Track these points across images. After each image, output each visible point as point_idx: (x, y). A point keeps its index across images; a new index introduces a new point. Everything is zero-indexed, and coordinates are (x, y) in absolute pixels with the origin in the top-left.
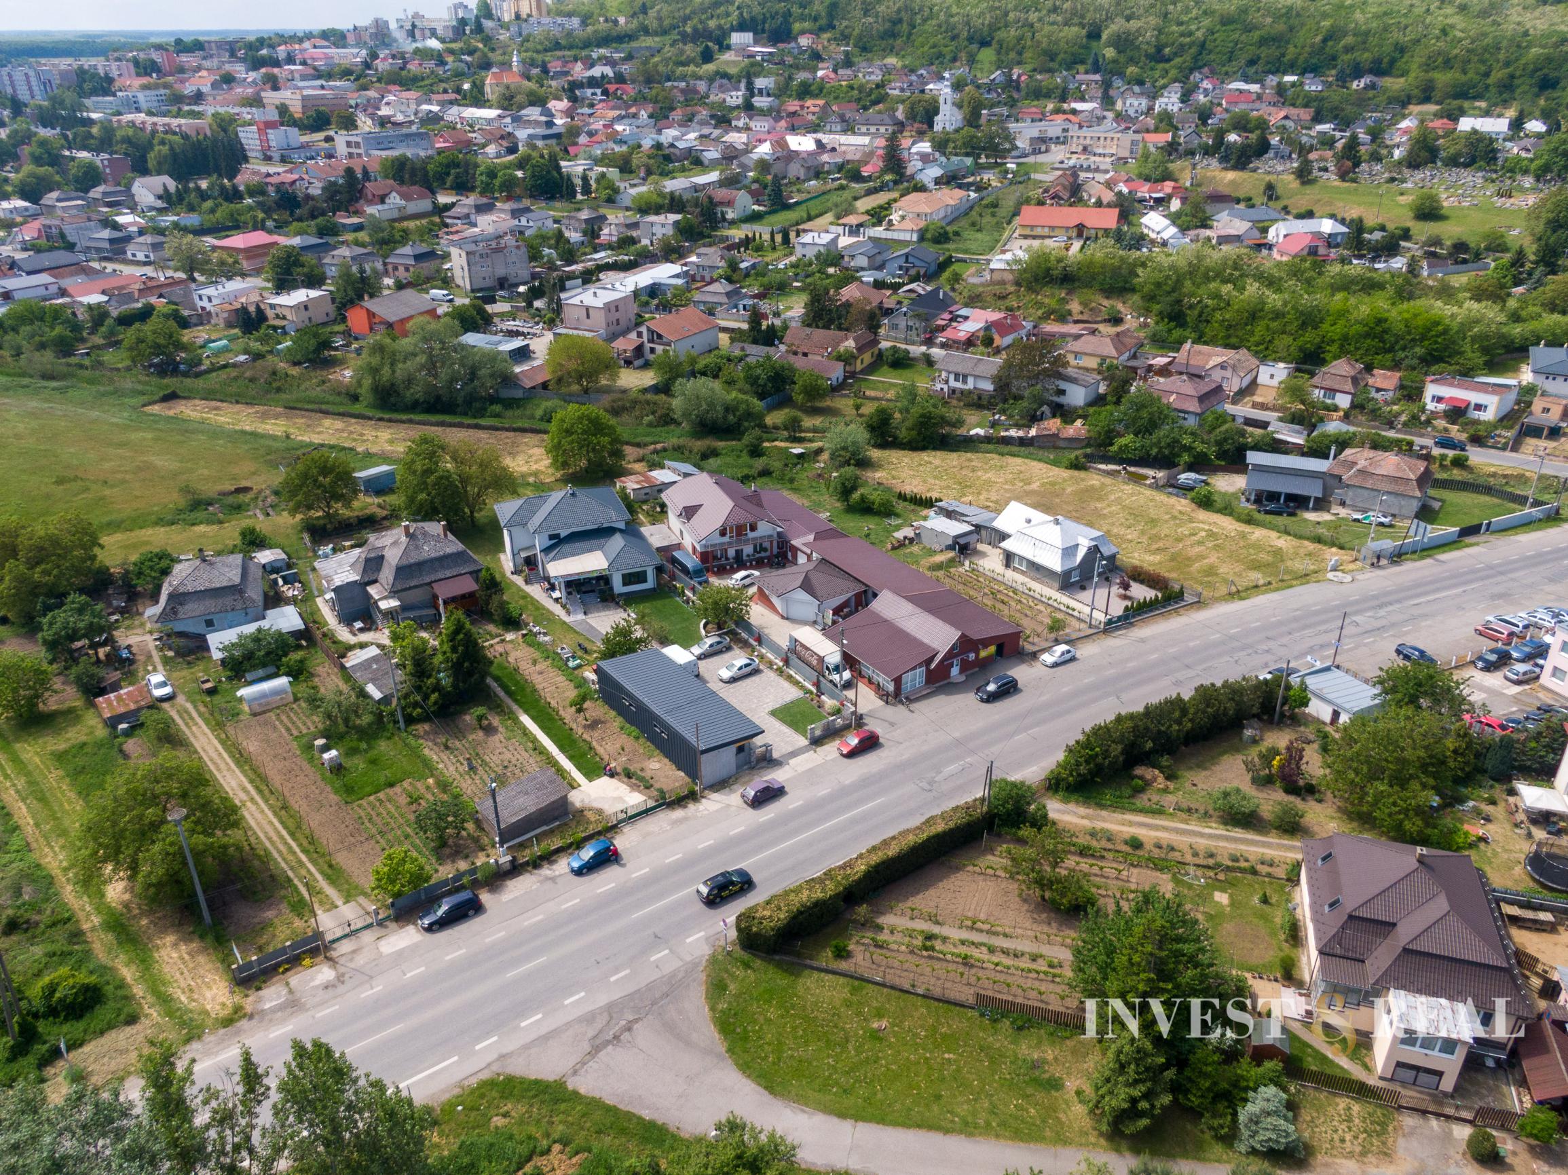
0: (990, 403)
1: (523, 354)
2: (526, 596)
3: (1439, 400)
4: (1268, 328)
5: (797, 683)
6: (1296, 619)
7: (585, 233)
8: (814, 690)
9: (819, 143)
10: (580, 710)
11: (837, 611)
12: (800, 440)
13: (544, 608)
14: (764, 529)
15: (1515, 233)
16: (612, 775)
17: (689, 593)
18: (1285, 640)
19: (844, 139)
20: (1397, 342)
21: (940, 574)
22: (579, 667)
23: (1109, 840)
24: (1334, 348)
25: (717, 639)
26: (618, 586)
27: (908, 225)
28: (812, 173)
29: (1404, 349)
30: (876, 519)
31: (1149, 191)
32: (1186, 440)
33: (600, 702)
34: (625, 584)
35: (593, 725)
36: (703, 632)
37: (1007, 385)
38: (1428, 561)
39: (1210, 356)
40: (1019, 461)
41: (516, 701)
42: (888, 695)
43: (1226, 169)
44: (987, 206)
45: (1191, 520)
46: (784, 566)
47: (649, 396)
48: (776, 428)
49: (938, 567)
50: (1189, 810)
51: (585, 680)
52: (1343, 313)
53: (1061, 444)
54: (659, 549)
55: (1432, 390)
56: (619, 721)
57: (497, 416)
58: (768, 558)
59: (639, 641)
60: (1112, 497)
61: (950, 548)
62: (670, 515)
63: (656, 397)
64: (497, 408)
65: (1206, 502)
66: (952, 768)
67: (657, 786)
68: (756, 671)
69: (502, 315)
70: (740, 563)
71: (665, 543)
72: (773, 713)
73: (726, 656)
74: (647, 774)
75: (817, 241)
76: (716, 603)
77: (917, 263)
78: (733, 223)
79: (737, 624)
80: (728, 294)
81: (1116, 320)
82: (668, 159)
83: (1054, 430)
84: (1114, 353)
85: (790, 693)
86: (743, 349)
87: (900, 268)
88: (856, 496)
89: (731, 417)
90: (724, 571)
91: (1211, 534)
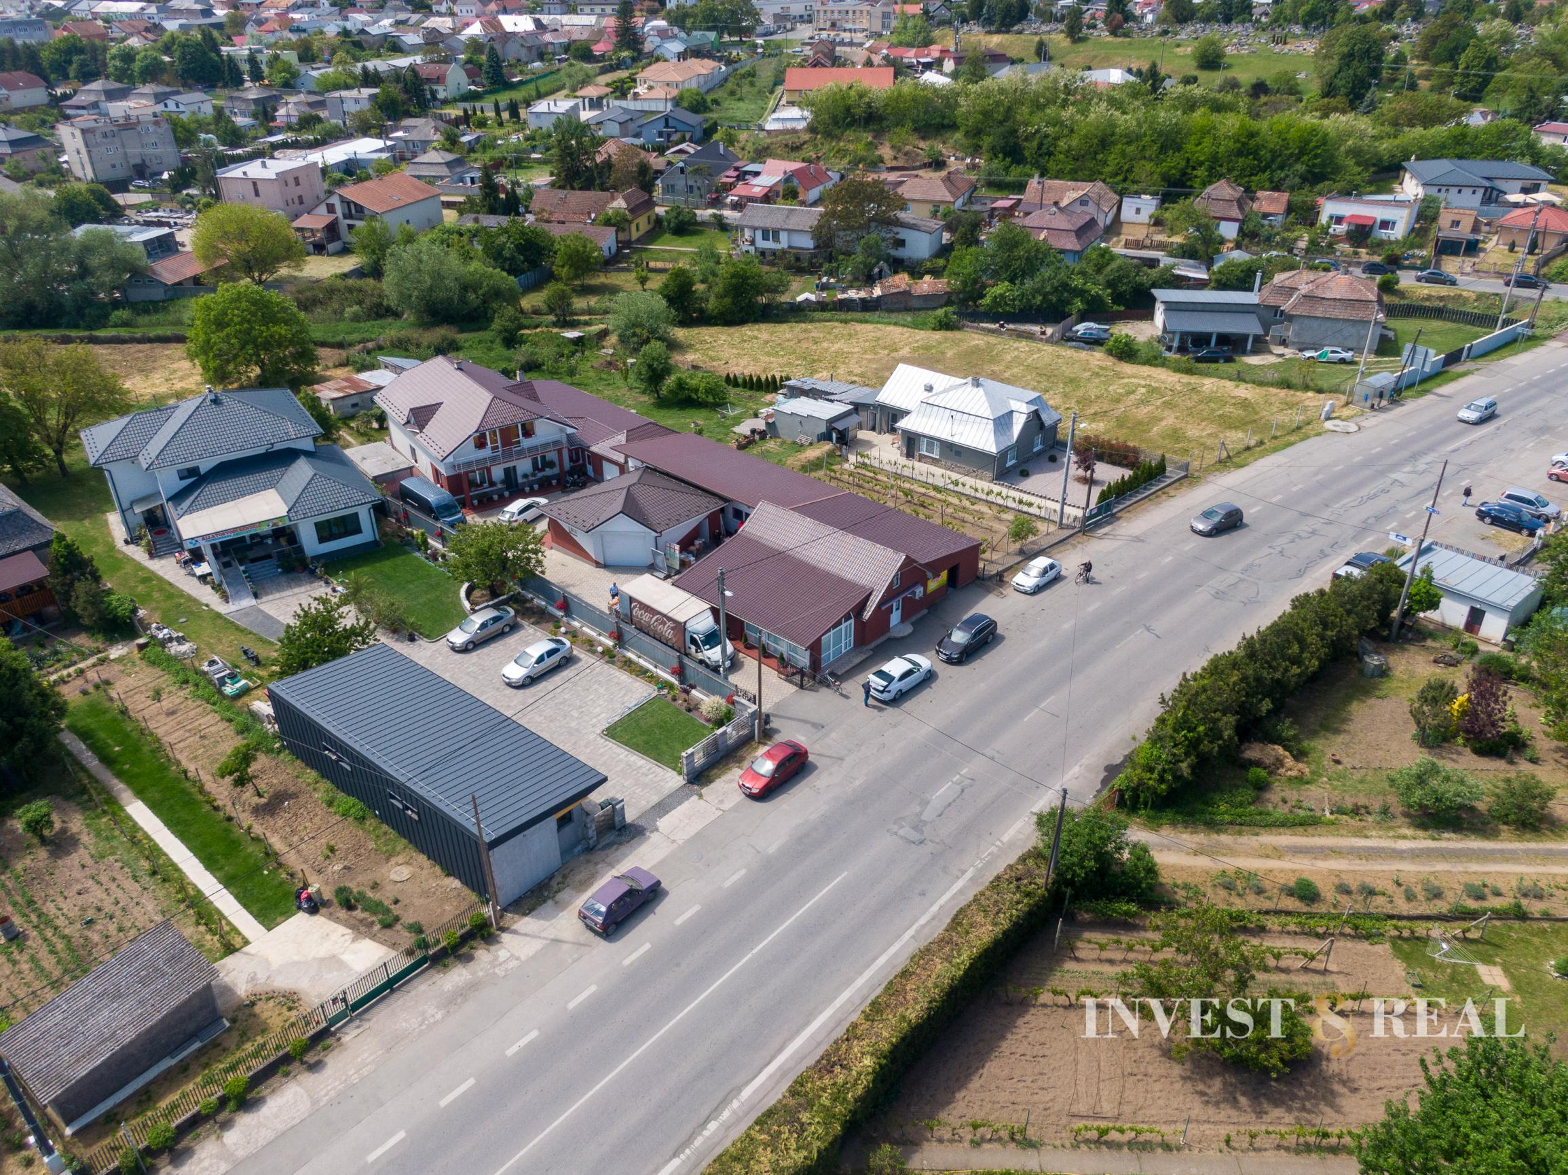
0: (812, 265)
1: (165, 246)
2: (150, 578)
3: (1339, 220)
4: (1123, 154)
5: (642, 673)
6: (1322, 486)
7: (255, 116)
8: (674, 680)
9: (538, 23)
10: (241, 782)
11: (685, 544)
12: (573, 325)
13: (181, 594)
14: (545, 432)
15: (1302, 76)
16: (314, 906)
17: (435, 544)
18: (1326, 514)
19: (567, 19)
20: (1273, 160)
21: (820, 474)
22: (245, 691)
23: (1260, 891)
24: (1201, 172)
25: (490, 614)
26: (310, 542)
27: (659, 93)
28: (534, 52)
29: (1282, 168)
30: (704, 413)
31: (916, 56)
32: (1077, 282)
33: (285, 756)
34: (322, 540)
35: (271, 807)
36: (467, 605)
37: (831, 239)
38: (1429, 398)
39: (1064, 191)
40: (870, 327)
41: (120, 775)
42: (801, 672)
43: (990, 33)
44: (743, 76)
45: (1119, 376)
46: (583, 486)
47: (350, 282)
48: (536, 312)
49: (816, 465)
50: (1356, 811)
51: (254, 716)
52: (1207, 131)
53: (915, 303)
54: (377, 479)
55: (1329, 208)
56: (325, 785)
57: (126, 324)
58: (558, 477)
59: (352, 633)
60: (1008, 357)
61: (825, 437)
62: (393, 428)
63: (360, 283)
64: (124, 314)
65: (1126, 352)
66: (943, 792)
67: (409, 918)
68: (568, 661)
69: (139, 208)
70: (513, 488)
71: (388, 469)
72: (612, 732)
73: (512, 640)
74: (385, 896)
75: (553, 109)
76: (484, 553)
77: (680, 126)
78: (445, 102)
79: (523, 584)
80: (449, 164)
81: (938, 164)
82: (358, 45)
83: (903, 287)
84: (950, 198)
85: (637, 692)
86: (476, 220)
87: (660, 134)
88: (670, 381)
89: (471, 296)
90: (489, 503)
91: (1152, 390)
